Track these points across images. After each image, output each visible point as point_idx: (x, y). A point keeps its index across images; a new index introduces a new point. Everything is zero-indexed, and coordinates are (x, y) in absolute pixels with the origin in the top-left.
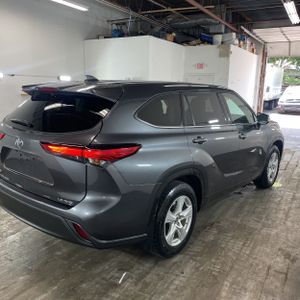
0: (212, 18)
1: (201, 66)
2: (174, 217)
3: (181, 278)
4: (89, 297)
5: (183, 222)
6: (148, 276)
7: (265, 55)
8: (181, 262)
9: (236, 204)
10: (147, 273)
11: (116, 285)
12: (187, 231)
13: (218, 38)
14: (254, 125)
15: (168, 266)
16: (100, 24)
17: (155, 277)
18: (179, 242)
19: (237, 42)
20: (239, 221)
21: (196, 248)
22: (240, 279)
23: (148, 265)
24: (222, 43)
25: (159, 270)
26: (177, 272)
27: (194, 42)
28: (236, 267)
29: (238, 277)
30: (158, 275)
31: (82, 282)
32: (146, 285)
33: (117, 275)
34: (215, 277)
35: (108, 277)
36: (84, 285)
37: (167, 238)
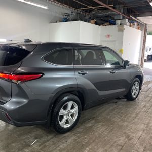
0: (114, 11)
1: (109, 36)
2: (66, 112)
3: (65, 145)
4: (13, 151)
5: (72, 116)
6: (48, 143)
7: (146, 31)
8: (68, 136)
9: (111, 108)
10: (48, 141)
11: (29, 146)
12: (74, 120)
13: (118, 22)
14: (122, 67)
15: (60, 138)
16: (58, 15)
17: (51, 143)
18: (69, 126)
19: (129, 24)
20: (109, 117)
21: (79, 129)
22: (96, 147)
23: (50, 137)
24: (121, 24)
25: (55, 140)
26: (64, 141)
27: (105, 24)
28: (96, 141)
29: (95, 146)
30: (53, 142)
31: (13, 143)
32: (45, 146)
33: (32, 141)
34: (83, 145)
35: (28, 141)
36: (13, 145)
37: (60, 123)
